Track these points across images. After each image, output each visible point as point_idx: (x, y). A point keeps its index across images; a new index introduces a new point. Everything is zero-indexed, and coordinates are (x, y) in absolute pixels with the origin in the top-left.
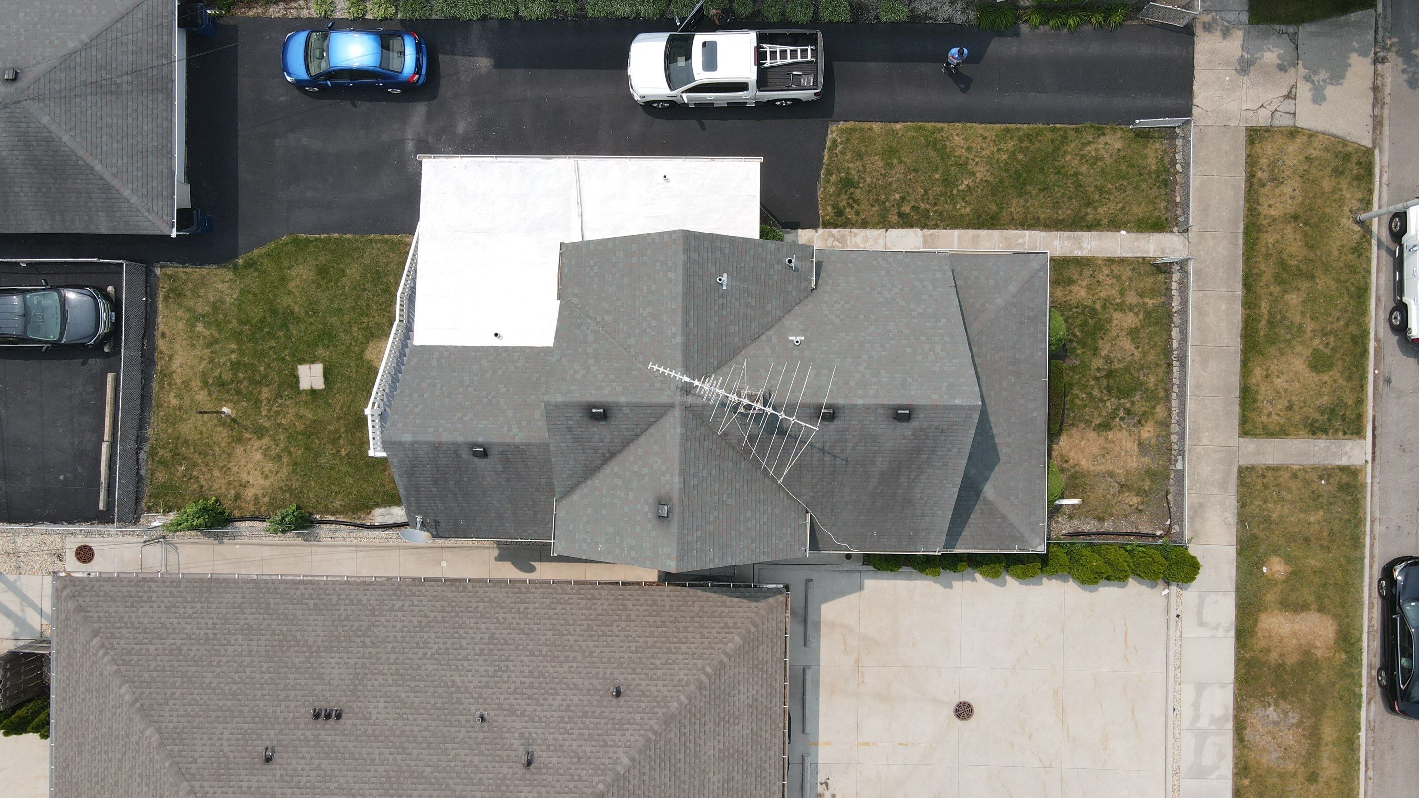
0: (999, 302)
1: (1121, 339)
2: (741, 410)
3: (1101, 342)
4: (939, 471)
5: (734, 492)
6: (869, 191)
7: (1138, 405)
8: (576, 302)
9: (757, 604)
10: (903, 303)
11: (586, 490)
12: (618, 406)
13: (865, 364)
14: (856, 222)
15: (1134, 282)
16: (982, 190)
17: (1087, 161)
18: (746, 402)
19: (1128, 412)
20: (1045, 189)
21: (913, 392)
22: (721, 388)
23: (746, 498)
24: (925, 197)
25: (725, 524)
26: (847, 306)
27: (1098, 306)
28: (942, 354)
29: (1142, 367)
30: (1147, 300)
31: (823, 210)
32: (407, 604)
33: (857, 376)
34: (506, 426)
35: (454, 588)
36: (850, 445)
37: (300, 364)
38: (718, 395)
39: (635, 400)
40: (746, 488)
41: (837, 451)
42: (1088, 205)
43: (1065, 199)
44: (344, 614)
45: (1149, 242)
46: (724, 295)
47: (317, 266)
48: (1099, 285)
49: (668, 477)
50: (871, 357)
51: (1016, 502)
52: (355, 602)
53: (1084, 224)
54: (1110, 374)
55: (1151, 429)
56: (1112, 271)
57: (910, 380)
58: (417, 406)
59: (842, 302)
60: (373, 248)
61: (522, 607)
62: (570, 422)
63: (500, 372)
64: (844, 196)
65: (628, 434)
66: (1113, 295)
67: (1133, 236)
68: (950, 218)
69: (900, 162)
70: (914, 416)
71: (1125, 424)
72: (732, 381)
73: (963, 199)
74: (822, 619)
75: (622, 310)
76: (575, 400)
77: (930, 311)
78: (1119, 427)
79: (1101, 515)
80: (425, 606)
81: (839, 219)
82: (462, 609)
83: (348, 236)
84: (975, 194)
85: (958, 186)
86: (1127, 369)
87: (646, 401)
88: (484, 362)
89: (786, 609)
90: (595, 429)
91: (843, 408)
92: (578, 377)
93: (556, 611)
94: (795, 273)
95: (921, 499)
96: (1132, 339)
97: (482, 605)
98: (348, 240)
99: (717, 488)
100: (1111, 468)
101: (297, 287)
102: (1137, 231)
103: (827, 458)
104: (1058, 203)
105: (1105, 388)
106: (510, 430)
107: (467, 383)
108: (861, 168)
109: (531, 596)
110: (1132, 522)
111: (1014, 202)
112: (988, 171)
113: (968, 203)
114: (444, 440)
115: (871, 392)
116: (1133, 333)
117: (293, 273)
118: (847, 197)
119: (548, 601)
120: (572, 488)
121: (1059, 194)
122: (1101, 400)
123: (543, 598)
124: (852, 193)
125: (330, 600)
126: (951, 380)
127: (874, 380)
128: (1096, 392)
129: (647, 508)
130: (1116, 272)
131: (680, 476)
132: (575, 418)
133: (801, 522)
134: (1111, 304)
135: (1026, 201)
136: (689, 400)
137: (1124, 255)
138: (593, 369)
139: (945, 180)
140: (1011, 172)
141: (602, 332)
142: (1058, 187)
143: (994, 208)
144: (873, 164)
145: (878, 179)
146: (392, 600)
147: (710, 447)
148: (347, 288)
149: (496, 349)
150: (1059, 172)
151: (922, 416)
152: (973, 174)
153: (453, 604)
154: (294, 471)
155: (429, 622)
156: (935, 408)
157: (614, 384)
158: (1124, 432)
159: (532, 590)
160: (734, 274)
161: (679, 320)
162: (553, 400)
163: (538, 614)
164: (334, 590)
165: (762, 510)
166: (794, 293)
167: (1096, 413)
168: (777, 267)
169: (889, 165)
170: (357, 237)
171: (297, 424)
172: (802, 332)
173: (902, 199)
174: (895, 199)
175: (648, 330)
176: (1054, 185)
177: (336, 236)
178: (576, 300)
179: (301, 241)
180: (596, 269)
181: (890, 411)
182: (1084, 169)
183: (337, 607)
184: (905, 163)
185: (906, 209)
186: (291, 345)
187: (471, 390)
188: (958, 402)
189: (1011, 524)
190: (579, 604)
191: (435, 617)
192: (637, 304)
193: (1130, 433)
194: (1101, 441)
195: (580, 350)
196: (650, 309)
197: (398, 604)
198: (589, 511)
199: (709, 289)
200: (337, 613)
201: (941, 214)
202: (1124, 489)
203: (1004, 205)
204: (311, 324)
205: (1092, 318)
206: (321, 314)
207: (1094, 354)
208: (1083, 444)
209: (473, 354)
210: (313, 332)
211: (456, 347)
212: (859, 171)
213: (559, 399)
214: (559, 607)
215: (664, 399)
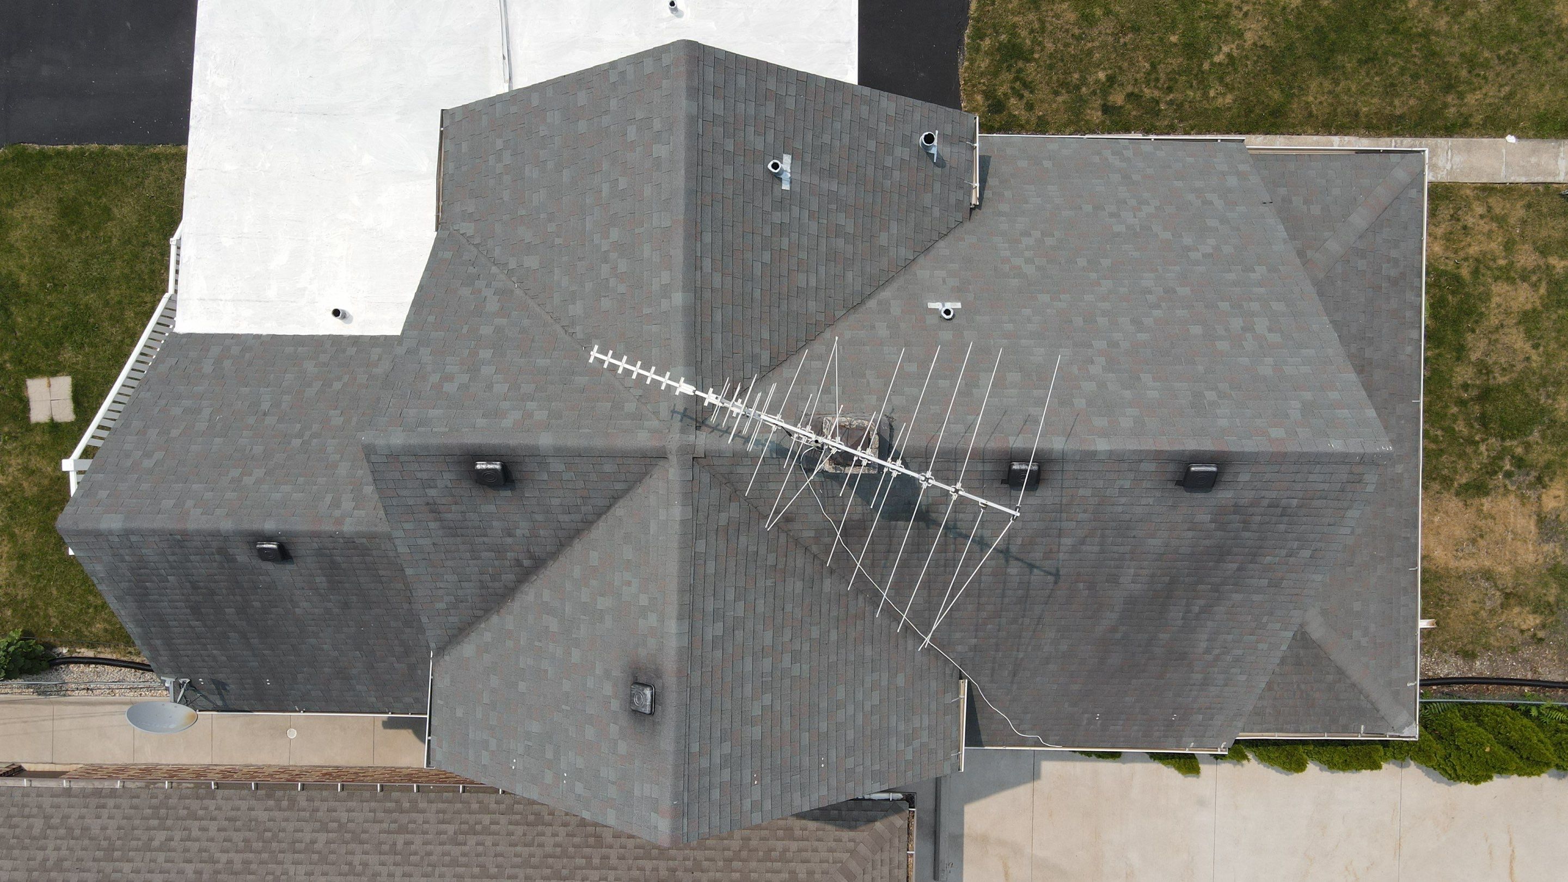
0: (1334, 246)
1: (1506, 330)
2: (825, 465)
3: (1469, 337)
4: (1257, 598)
5: (806, 648)
6: (1051, 67)
7: (1537, 449)
8: (470, 232)
9: (852, 834)
10: (1168, 235)
11: (488, 637)
12: (535, 454)
13: (1102, 360)
14: (1028, 122)
15: (1529, 228)
16: (1256, 62)
17: (1447, 9)
18: (837, 445)
19: (1519, 463)
20: (1370, 59)
21: (1224, 422)
22: (772, 411)
23: (833, 658)
24: (1151, 78)
25: (787, 720)
26: (1049, 241)
27: (1465, 272)
28: (1274, 338)
29: (1544, 382)
30: (1553, 260)
31: (969, 101)
32: (178, 835)
33: (1089, 387)
34: (329, 498)
35: (271, 803)
36: (1067, 541)
37: (31, 377)
38: (766, 428)
39: (572, 441)
40: (834, 636)
41: (1036, 555)
42: (1448, 88)
43: (1407, 79)
44: (53, 856)
45: (1557, 156)
46: (783, 202)
47: (60, 200)
48: (1466, 235)
49: (653, 619)
50: (1113, 344)
51: (1364, 641)
52: (77, 832)
53: (1439, 123)
54: (1485, 395)
55: (1562, 493)
56: (1490, 209)
57: (1210, 395)
58: (148, 455)
59: (1037, 234)
60: (162, 170)
61: (400, 839)
62: (432, 492)
63: (337, 386)
64: (1007, 76)
65: (566, 518)
66: (1492, 252)
67: (1529, 144)
68: (1198, 114)
69: (1108, 13)
70: (1227, 477)
71: (1513, 483)
72: (800, 397)
73: (1221, 79)
74: (966, 831)
75: (558, 241)
76: (434, 441)
77: (1227, 249)
78: (1501, 490)
79: (1470, 647)
80: (212, 840)
81: (997, 117)
82: (284, 845)
83: (117, 147)
84: (1242, 70)
85: (1212, 56)
86: (1517, 385)
87: (599, 443)
88: (310, 366)
89: (909, 840)
90: (492, 508)
91: (1063, 459)
92: (449, 388)
93: (466, 849)
94: (938, 171)
95: (1208, 651)
96: (1528, 332)
97: (322, 837)
98: (117, 155)
99: (768, 640)
100: (1487, 563)
101: (24, 238)
102: (1535, 136)
103: (1014, 569)
104: (1392, 85)
105: (1476, 419)
106: (336, 504)
107: (265, 406)
108: (1036, 26)
109: (420, 818)
110: (1525, 661)
111: (1314, 85)
112: (1266, 29)
113: (1230, 88)
114: (191, 526)
115: (1126, 423)
116: (1529, 320)
117: (17, 213)
118: (1011, 77)
119: (451, 829)
120: (461, 630)
121: (1395, 69)
122: (1471, 442)
123: (443, 822)
124: (1020, 71)
125: (30, 827)
126: (1308, 396)
127: (1127, 394)
128: (1460, 427)
129: (608, 689)
130: (1498, 210)
131: (680, 618)
132: (440, 484)
133: (949, 699)
134: (1488, 268)
135: (1336, 82)
136: (702, 440)
137: (1512, 179)
138: (487, 371)
139: (1187, 46)
140: (1309, 30)
141: (518, 292)
142: (1394, 56)
143: (1276, 95)
144: (1057, 16)
145: (1067, 45)
146: (148, 829)
147: (752, 548)
148: (115, 241)
149: (336, 340)
150: (1395, 31)
151: (1244, 477)
152: (1240, 34)
153: (268, 834)
154: (20, 570)
155: (217, 872)
156: (1278, 459)
157: (531, 405)
158: (1512, 497)
159: (422, 805)
160: (808, 159)
161: (678, 254)
162: (381, 442)
163: (429, 854)
164: (39, 807)
165: (868, 680)
166: (936, 212)
167: (1460, 465)
168: (901, 152)
169: (1087, 20)
170: (132, 149)
171: (25, 484)
172: (956, 293)
173: (1111, 79)
174: (1097, 81)
175: (612, 282)
176: (1386, 54)
177: (94, 147)
178: (468, 228)
179: (31, 156)
180: (507, 156)
181: (1171, 467)
182: (1442, 23)
183: (42, 842)
184: (1117, 16)
185: (1118, 98)
186: (14, 342)
187: (270, 420)
188: (1336, 446)
189: (1353, 685)
190: (510, 834)
191: (230, 862)
192: (589, 226)
193: (1523, 499)
194: (1470, 515)
195: (465, 330)
196: (615, 234)
197: (161, 836)
198: (494, 681)
199: (749, 186)
200: (40, 855)
201: (1180, 106)
202: (1512, 601)
203: (1296, 91)
204: (50, 305)
205: (1453, 293)
206: (67, 287)
207: (1458, 359)
208: (1437, 519)
209: (289, 350)
210: (54, 319)
211: (258, 337)
212: (1032, 31)
213: (398, 439)
214: (472, 840)
215: (643, 439)
